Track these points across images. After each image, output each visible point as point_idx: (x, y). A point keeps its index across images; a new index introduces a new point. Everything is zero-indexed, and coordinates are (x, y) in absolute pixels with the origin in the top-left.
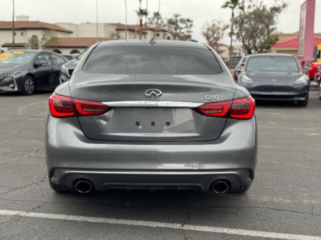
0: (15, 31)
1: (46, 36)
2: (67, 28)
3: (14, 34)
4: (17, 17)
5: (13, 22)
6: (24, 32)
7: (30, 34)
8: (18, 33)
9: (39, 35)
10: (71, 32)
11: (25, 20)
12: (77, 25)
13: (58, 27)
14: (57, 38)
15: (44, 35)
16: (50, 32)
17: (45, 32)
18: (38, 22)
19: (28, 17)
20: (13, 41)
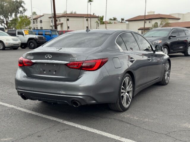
0: (146, 21)
1: (163, 23)
2: (177, 17)
3: (145, 22)
4: (148, 13)
5: (145, 16)
6: (150, 21)
7: (153, 22)
8: (148, 22)
9: (159, 22)
10: (179, 19)
11: (152, 14)
12: (183, 14)
13: (171, 16)
14: (169, 23)
15: (161, 22)
16: (165, 20)
17: (163, 20)
18: (159, 14)
19: (154, 12)
20: (144, 27)
